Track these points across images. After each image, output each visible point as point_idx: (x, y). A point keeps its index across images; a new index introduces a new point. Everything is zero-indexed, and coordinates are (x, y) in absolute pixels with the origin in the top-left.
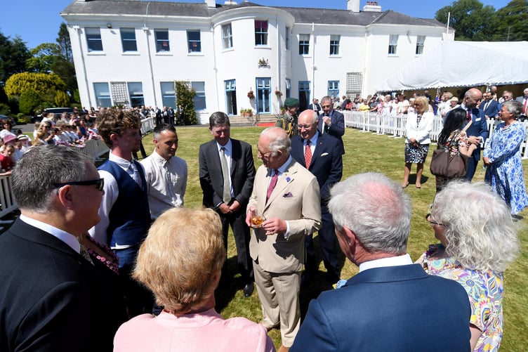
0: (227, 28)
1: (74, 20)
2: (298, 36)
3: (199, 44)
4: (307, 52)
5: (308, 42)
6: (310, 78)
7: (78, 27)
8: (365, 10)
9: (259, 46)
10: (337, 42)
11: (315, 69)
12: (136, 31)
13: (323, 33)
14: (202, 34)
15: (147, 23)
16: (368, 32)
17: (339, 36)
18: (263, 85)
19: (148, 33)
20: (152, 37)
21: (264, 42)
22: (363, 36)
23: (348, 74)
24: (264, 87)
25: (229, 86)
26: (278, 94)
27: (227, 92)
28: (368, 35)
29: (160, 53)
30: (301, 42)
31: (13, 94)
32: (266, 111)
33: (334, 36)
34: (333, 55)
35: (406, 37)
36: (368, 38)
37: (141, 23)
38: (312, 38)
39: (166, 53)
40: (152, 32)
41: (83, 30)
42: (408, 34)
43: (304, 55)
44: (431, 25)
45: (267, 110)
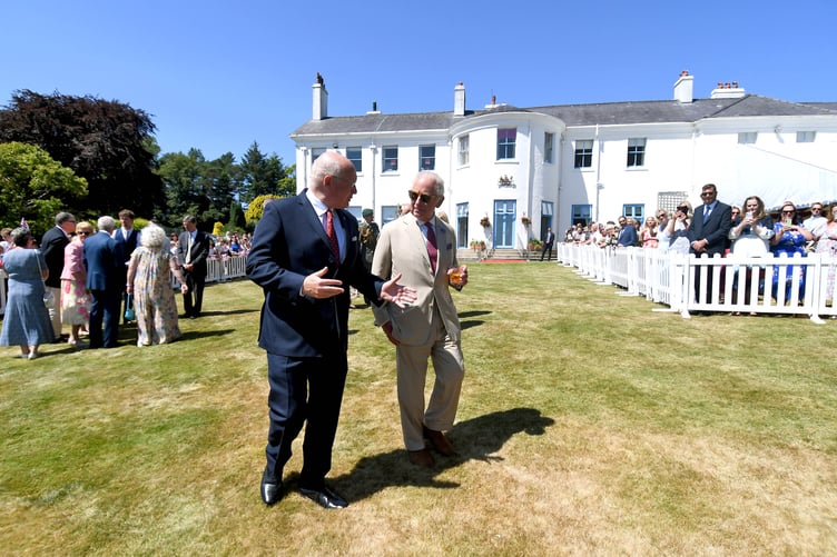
0: (464, 139)
1: (302, 141)
2: (574, 144)
3: (433, 162)
4: (588, 164)
5: (590, 151)
6: (591, 200)
7: (304, 148)
8: (713, 97)
9: (502, 160)
10: (641, 148)
11: (600, 187)
12: (363, 150)
13: (616, 137)
14: (438, 149)
15: (375, 140)
16: (697, 131)
17: (645, 139)
18: (505, 210)
19: (375, 151)
20: (379, 157)
21: (511, 155)
22: (690, 137)
23: (661, 194)
24: (505, 212)
25: (461, 211)
26: (526, 222)
27: (459, 219)
28: (698, 136)
29: (387, 173)
30: (577, 151)
31: (253, 218)
32: (506, 244)
33: (635, 139)
34: (634, 167)
35: (774, 135)
36: (697, 139)
37: (368, 141)
38: (596, 144)
39: (394, 172)
40: (380, 150)
41: (310, 151)
42: (776, 130)
43: (583, 169)
44: (828, 113)
45: (509, 242)
